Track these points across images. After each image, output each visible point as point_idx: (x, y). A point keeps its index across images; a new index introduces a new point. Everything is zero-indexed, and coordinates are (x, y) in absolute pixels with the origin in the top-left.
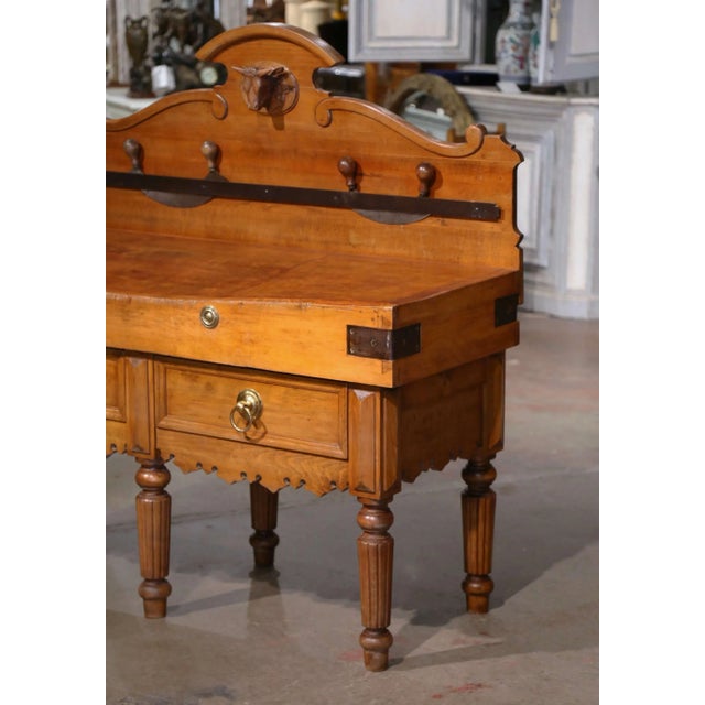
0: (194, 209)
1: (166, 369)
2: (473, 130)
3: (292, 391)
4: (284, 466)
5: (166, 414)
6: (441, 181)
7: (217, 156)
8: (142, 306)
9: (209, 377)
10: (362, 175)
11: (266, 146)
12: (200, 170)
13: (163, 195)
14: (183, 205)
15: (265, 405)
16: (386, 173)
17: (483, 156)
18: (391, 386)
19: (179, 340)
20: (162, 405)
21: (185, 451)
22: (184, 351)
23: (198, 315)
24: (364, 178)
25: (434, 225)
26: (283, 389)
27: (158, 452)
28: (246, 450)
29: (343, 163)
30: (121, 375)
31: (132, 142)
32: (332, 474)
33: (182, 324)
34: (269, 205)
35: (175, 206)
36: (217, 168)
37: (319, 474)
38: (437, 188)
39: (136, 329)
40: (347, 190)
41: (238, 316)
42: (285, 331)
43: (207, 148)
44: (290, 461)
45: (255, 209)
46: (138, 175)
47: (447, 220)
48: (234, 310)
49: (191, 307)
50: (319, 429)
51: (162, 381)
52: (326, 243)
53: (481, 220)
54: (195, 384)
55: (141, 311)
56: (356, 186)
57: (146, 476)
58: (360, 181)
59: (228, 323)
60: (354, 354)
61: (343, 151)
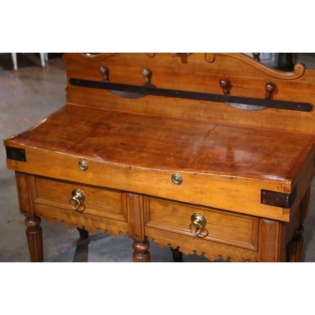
0: (137, 99)
1: (149, 199)
2: (299, 67)
3: (224, 216)
4: (219, 250)
5: (150, 221)
6: (278, 91)
7: (150, 75)
8: (137, 171)
9: (174, 205)
10: (231, 86)
11: (177, 71)
12: (141, 82)
13: (119, 93)
14: (131, 98)
15: (207, 221)
16: (246, 86)
17: (304, 80)
18: (288, 221)
19: (159, 189)
20: (148, 216)
21: (161, 238)
22: (162, 194)
23: (170, 178)
24: (232, 88)
25: (272, 112)
26: (218, 214)
27: (146, 237)
28: (196, 241)
29: (222, 82)
30: (124, 201)
31: (103, 68)
32: (247, 256)
33: (161, 181)
34: (178, 99)
35: (126, 98)
36: (150, 81)
37: (239, 256)
38: (275, 95)
39: (134, 182)
40: (222, 94)
41: (194, 180)
42: (222, 189)
43: (145, 72)
44: (222, 248)
45: (170, 100)
46: (106, 83)
47: (280, 110)
48: (192, 176)
49: (166, 173)
50: (240, 235)
51: (148, 205)
52: (210, 118)
53: (301, 111)
54: (167, 208)
55: (137, 173)
56: (228, 92)
57: (138, 246)
58: (231, 89)
59: (187, 182)
60: (265, 204)
61: (221, 75)
